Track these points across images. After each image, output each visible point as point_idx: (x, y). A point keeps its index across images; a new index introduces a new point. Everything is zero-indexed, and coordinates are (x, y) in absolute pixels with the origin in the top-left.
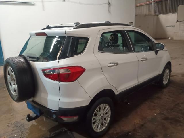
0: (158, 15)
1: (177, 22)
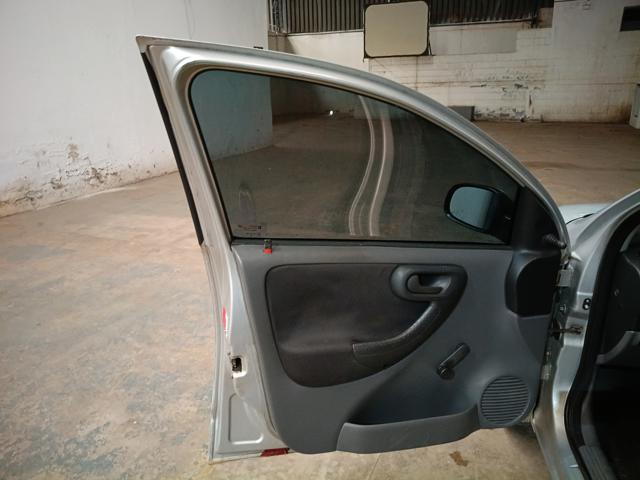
0: (286, 36)
1: (367, 60)
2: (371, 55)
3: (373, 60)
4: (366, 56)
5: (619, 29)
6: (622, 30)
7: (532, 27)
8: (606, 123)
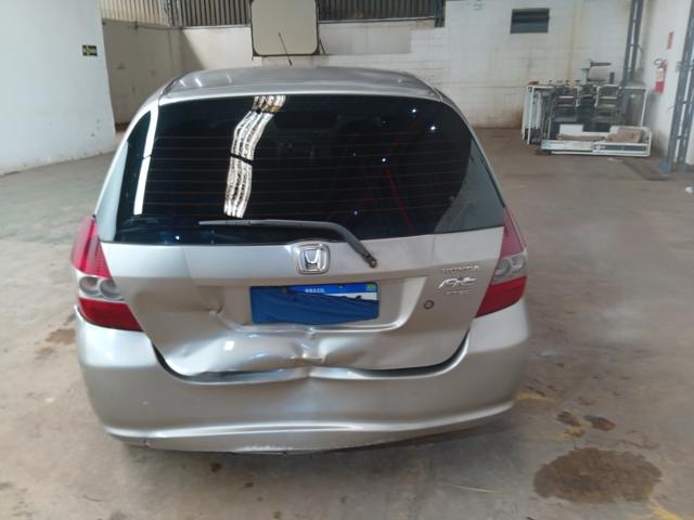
0: (181, 29)
1: (255, 57)
2: (259, 53)
3: (266, 59)
4: (255, 54)
5: (509, 30)
6: (512, 31)
7: (436, 26)
8: (502, 128)
